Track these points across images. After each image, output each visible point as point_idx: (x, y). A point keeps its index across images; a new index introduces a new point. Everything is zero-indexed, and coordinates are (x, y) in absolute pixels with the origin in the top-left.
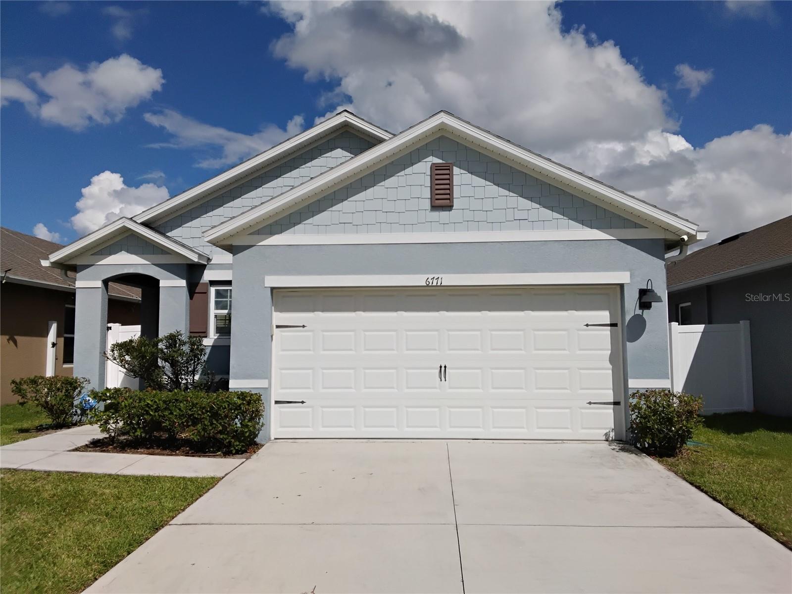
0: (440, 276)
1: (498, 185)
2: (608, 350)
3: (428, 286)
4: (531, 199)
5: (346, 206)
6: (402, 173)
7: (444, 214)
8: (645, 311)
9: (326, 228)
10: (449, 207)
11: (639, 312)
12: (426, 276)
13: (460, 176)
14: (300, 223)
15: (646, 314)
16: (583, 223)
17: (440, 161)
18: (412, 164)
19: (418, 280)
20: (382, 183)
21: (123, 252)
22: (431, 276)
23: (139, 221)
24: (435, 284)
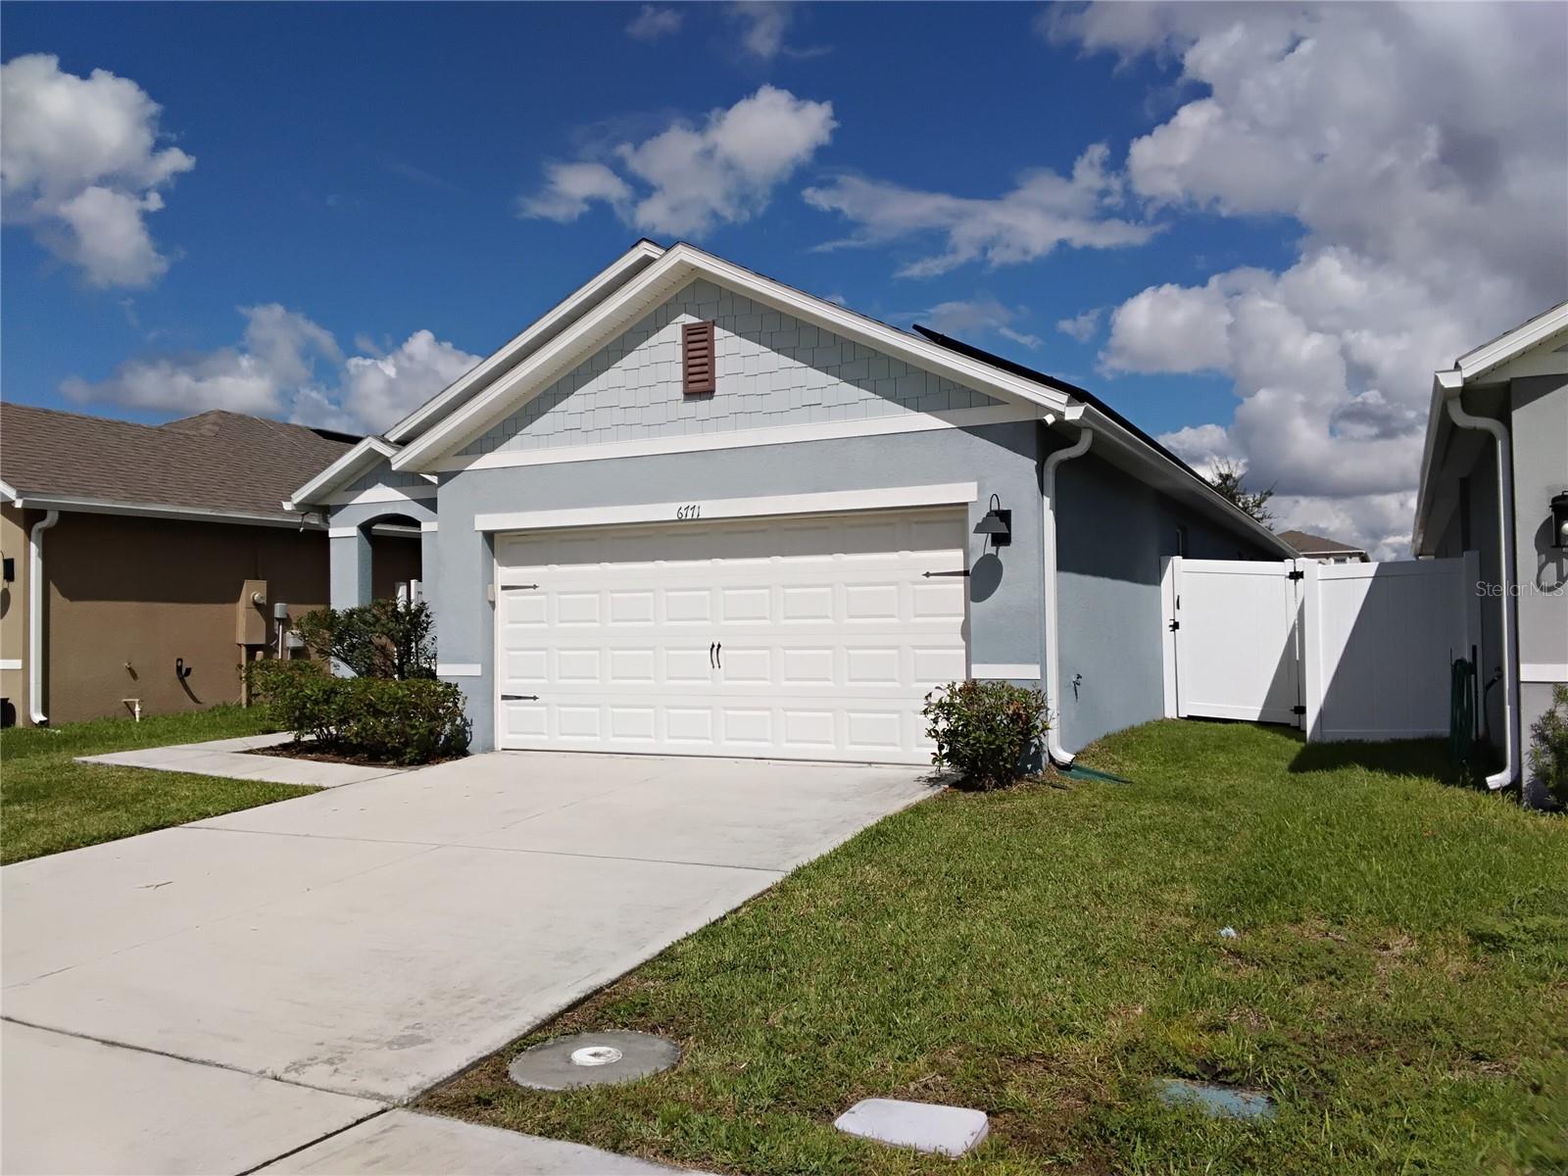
0: (697, 504)
1: (778, 351)
2: (959, 615)
3: (680, 520)
4: (827, 370)
5: (572, 403)
6: (644, 345)
7: (702, 406)
8: (1002, 548)
9: (548, 439)
10: (709, 393)
11: (991, 550)
12: (677, 505)
13: (726, 343)
14: (515, 434)
15: (1004, 553)
16: (905, 403)
17: (696, 320)
18: (658, 329)
19: (666, 512)
20: (618, 364)
21: (380, 484)
22: (684, 505)
23: (392, 440)
24: (689, 517)
